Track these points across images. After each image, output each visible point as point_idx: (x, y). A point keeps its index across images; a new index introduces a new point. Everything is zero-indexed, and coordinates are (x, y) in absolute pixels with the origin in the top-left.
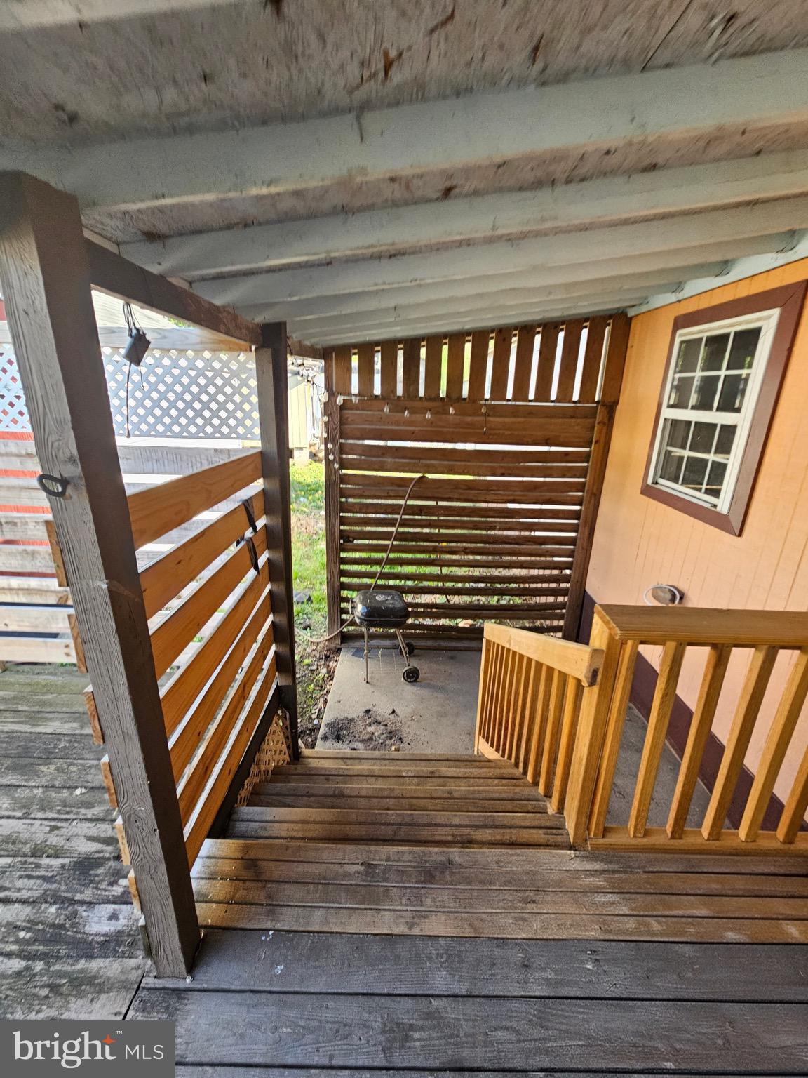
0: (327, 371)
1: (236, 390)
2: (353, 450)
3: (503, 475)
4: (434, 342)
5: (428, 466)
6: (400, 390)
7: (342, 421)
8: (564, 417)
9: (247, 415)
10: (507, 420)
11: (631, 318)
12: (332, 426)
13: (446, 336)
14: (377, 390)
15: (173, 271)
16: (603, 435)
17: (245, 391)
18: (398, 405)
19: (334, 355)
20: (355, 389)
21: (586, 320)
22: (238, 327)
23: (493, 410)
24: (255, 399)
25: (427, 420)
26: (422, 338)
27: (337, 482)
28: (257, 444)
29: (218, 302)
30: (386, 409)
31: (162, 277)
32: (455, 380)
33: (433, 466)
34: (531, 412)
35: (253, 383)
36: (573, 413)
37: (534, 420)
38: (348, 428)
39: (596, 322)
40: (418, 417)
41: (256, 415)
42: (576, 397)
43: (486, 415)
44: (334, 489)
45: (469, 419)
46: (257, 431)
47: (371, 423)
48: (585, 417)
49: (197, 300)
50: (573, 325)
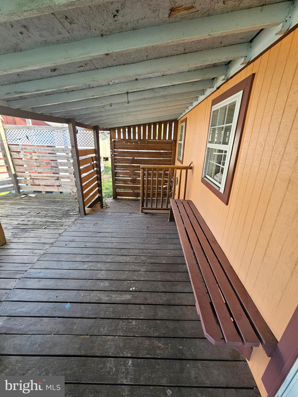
0: (110, 133)
1: (90, 138)
2: (117, 152)
3: (152, 158)
4: (134, 126)
5: (135, 155)
6: (127, 138)
7: (114, 145)
8: (166, 144)
9: (92, 142)
10: (152, 144)
11: (178, 120)
12: (112, 146)
13: (137, 125)
14: (122, 138)
15: (81, 122)
16: (174, 148)
17: (92, 141)
18: (127, 141)
19: (112, 130)
20: (117, 137)
21: (168, 121)
22: (90, 127)
23: (149, 142)
24: (93, 139)
25: (134, 145)
26: (131, 126)
27: (114, 160)
28: (94, 148)
29: (86, 124)
30: (124, 142)
31: (80, 122)
32: (139, 136)
33: (136, 155)
34: (158, 143)
35: (93, 136)
36: (168, 143)
37: (158, 145)
38: (116, 147)
39: (170, 122)
40: (131, 144)
41: (93, 142)
42: (167, 139)
43: (147, 143)
44: (113, 161)
45: (143, 144)
46: (94, 145)
47: (121, 145)
48: (170, 144)
49: (84, 124)
50: (165, 123)
